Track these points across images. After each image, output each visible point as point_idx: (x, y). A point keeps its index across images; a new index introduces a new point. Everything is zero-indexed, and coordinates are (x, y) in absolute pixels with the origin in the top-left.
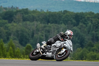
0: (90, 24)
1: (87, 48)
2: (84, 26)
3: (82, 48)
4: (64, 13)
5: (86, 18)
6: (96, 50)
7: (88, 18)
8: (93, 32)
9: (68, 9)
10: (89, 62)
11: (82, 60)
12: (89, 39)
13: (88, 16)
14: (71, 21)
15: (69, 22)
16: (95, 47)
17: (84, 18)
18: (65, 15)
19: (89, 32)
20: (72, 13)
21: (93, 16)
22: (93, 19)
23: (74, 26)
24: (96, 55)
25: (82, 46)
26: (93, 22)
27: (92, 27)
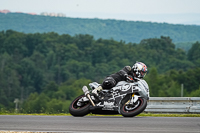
0: (51, 52)
1: (46, 93)
2: (42, 55)
3: (39, 93)
4: (8, 35)
5: (44, 43)
6: (62, 97)
7: (48, 42)
8: (57, 66)
9: (15, 28)
10: (51, 116)
11: (39, 112)
12: (50, 79)
13: (49, 39)
14: (20, 48)
15: (17, 49)
16: (60, 92)
17: (41, 42)
18: (9, 38)
19: (49, 65)
20: (22, 34)
21: (56, 39)
22: (56, 45)
23: (25, 56)
24: (61, 105)
25: (38, 90)
26: (57, 49)
27: (54, 58)
